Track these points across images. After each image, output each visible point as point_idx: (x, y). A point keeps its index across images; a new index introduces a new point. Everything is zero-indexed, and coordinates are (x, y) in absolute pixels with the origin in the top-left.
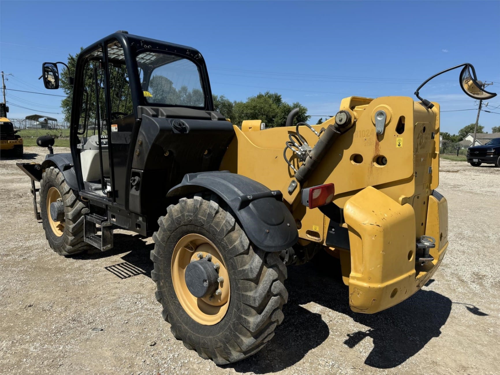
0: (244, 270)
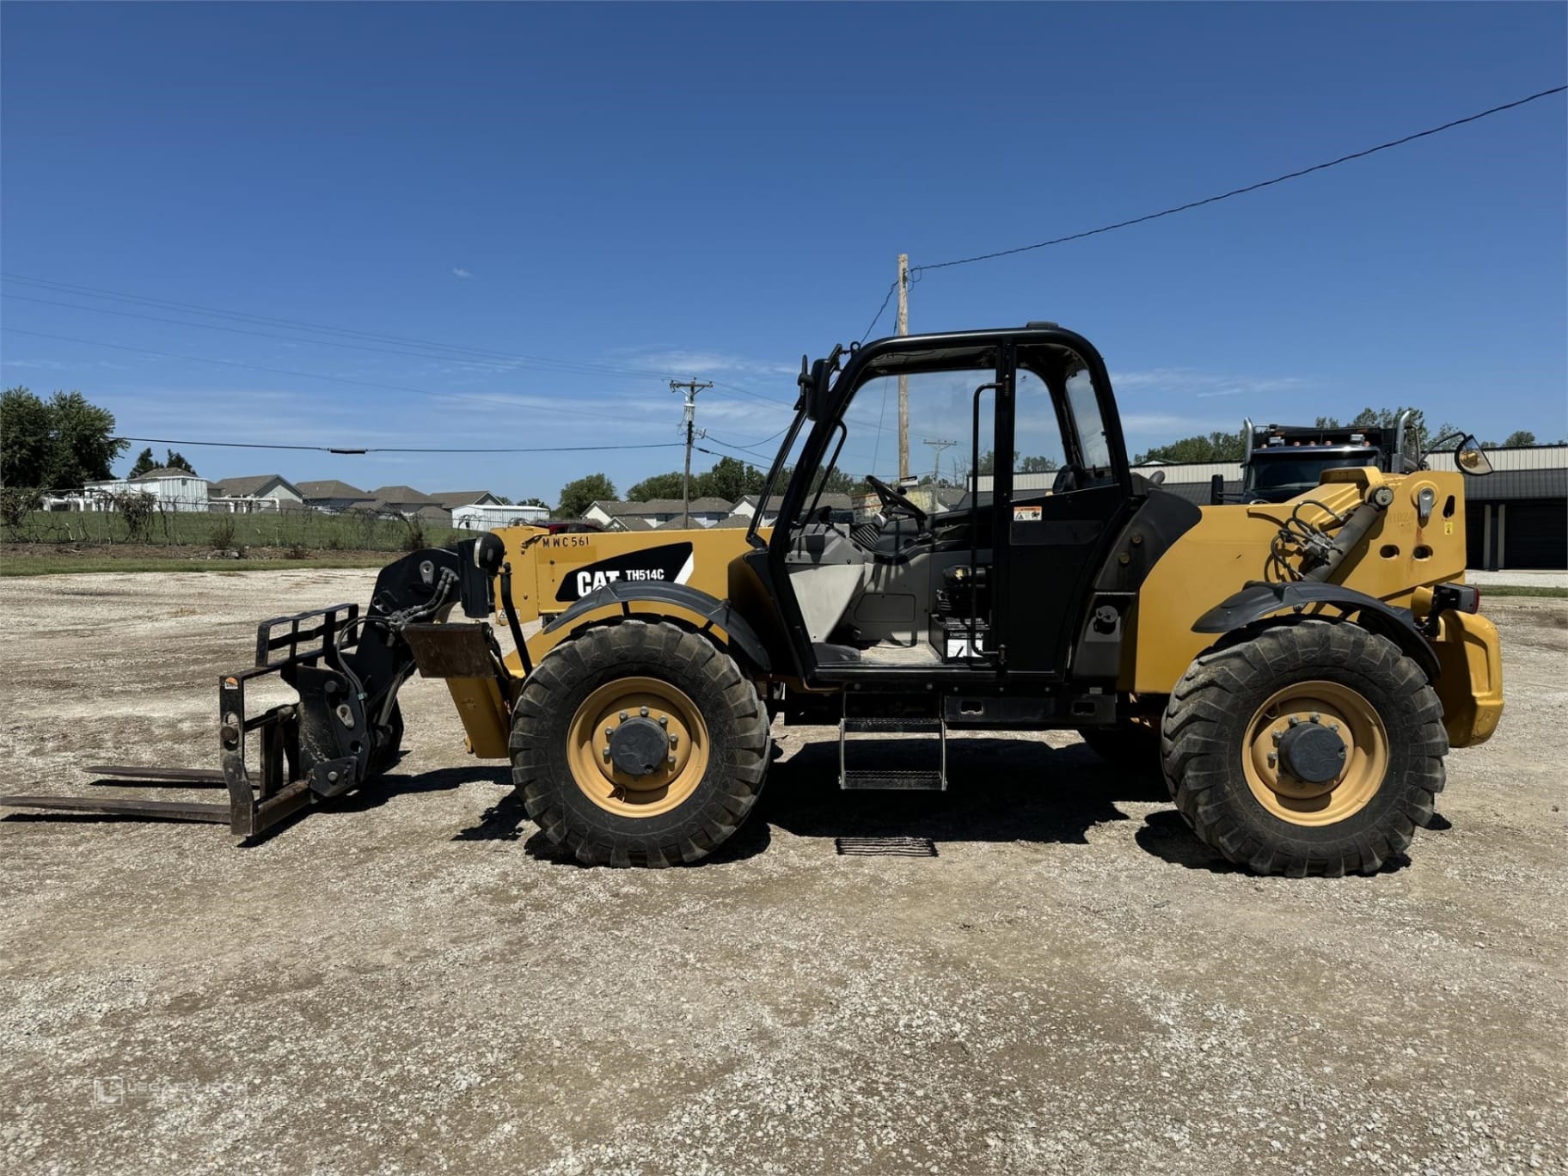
0: (1429, 709)
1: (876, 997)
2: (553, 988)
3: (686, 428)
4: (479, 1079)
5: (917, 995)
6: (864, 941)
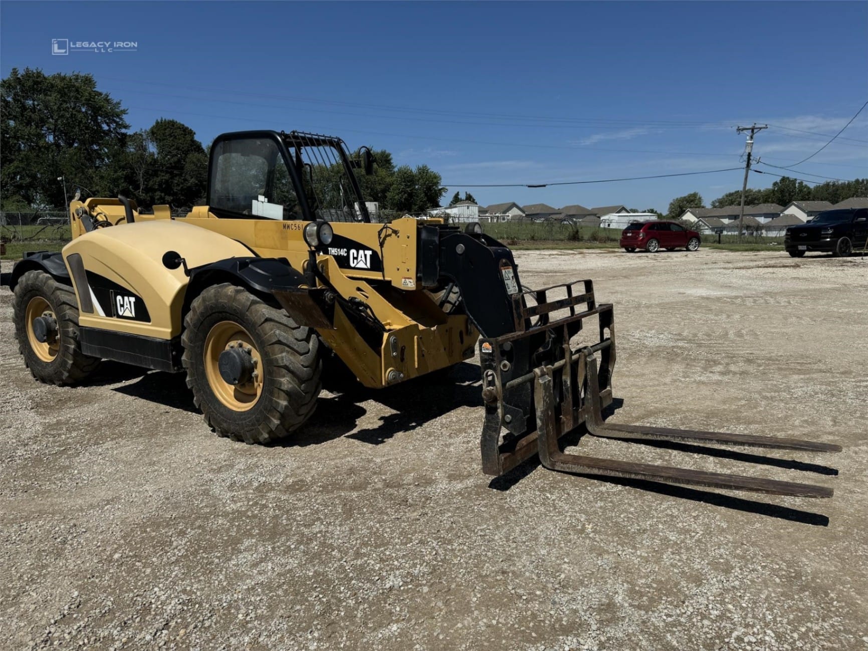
1: (722, 602)
2: (485, 526)
3: (745, 158)
4: (401, 584)
5: (762, 610)
6: (736, 548)
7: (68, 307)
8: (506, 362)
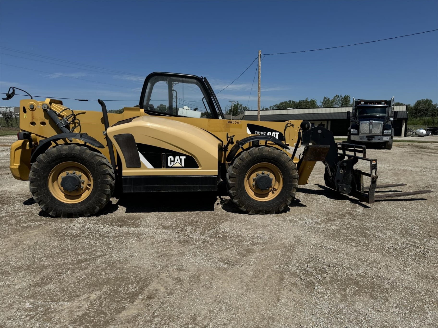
7: (105, 166)
8: (342, 170)
